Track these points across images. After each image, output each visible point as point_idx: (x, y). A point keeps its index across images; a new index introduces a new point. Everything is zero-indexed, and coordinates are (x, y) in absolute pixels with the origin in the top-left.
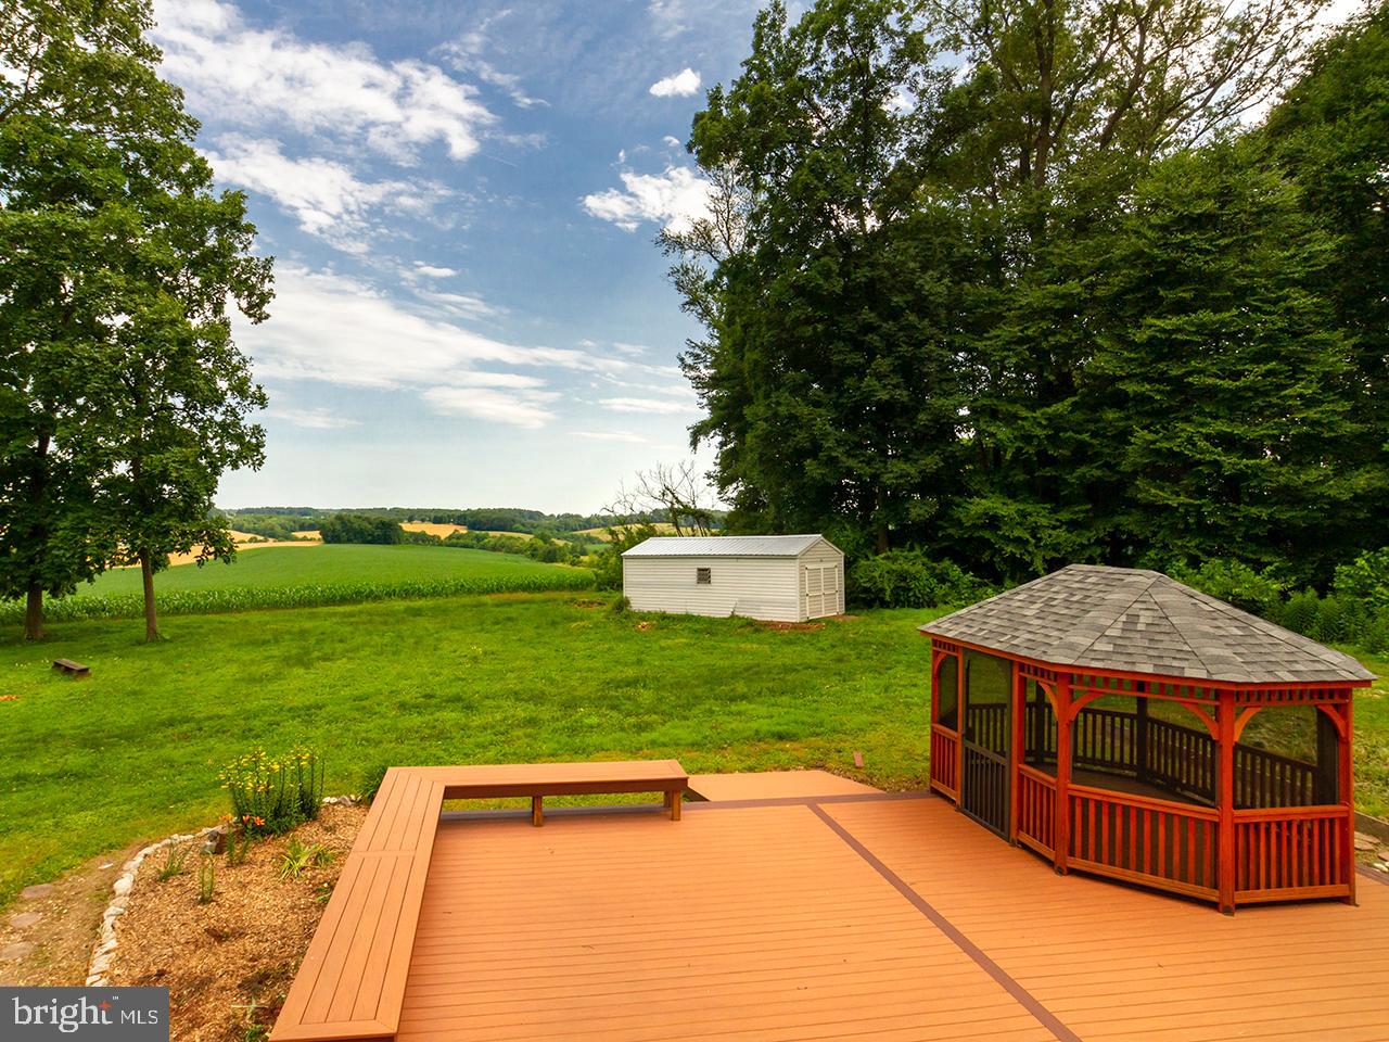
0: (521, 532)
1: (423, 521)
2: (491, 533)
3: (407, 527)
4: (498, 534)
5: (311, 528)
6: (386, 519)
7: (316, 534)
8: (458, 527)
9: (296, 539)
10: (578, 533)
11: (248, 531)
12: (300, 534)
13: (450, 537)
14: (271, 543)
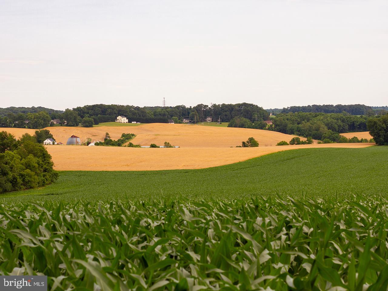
5: (362, 127)
7: (367, 135)
9: (345, 141)
11: (292, 133)
12: (349, 136)
14: (315, 145)
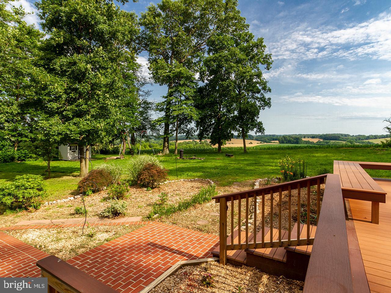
0: (341, 140)
1: (308, 137)
2: (331, 141)
3: (303, 139)
4: (334, 141)
6: (297, 137)
7: (277, 141)
8: (320, 139)
9: (272, 143)
10: (364, 141)
11: (259, 141)
12: (273, 141)
13: (317, 142)
14: (265, 144)
